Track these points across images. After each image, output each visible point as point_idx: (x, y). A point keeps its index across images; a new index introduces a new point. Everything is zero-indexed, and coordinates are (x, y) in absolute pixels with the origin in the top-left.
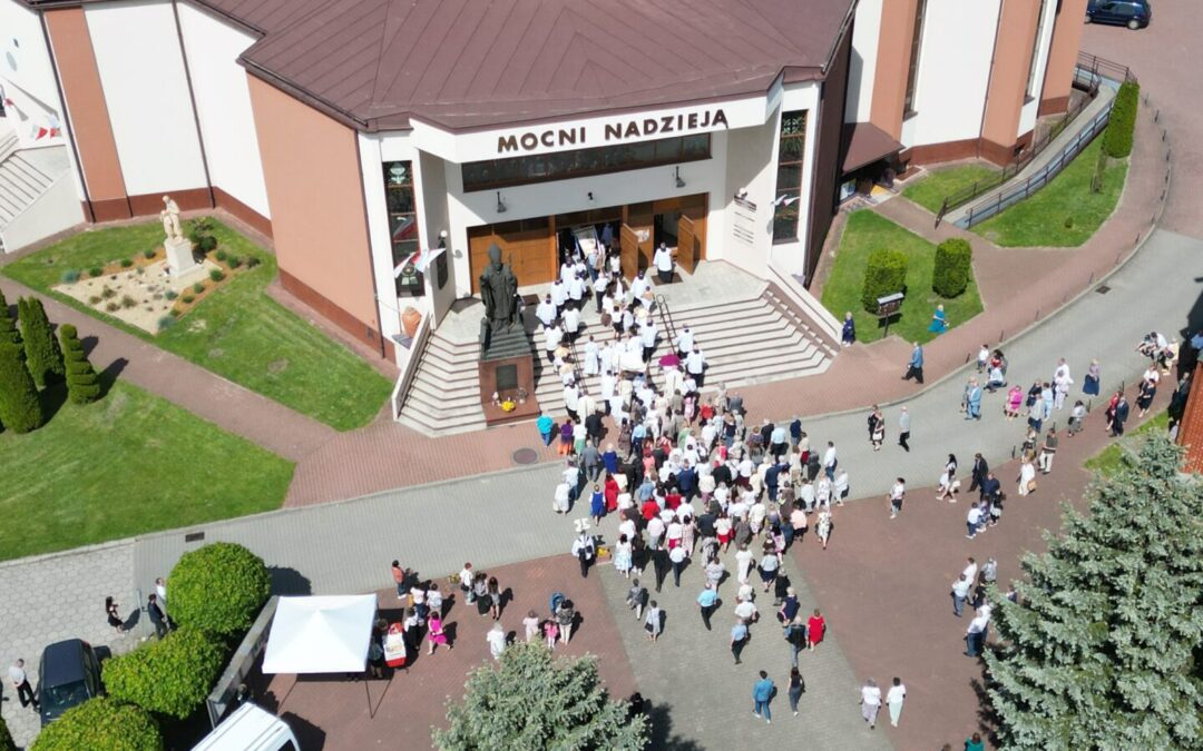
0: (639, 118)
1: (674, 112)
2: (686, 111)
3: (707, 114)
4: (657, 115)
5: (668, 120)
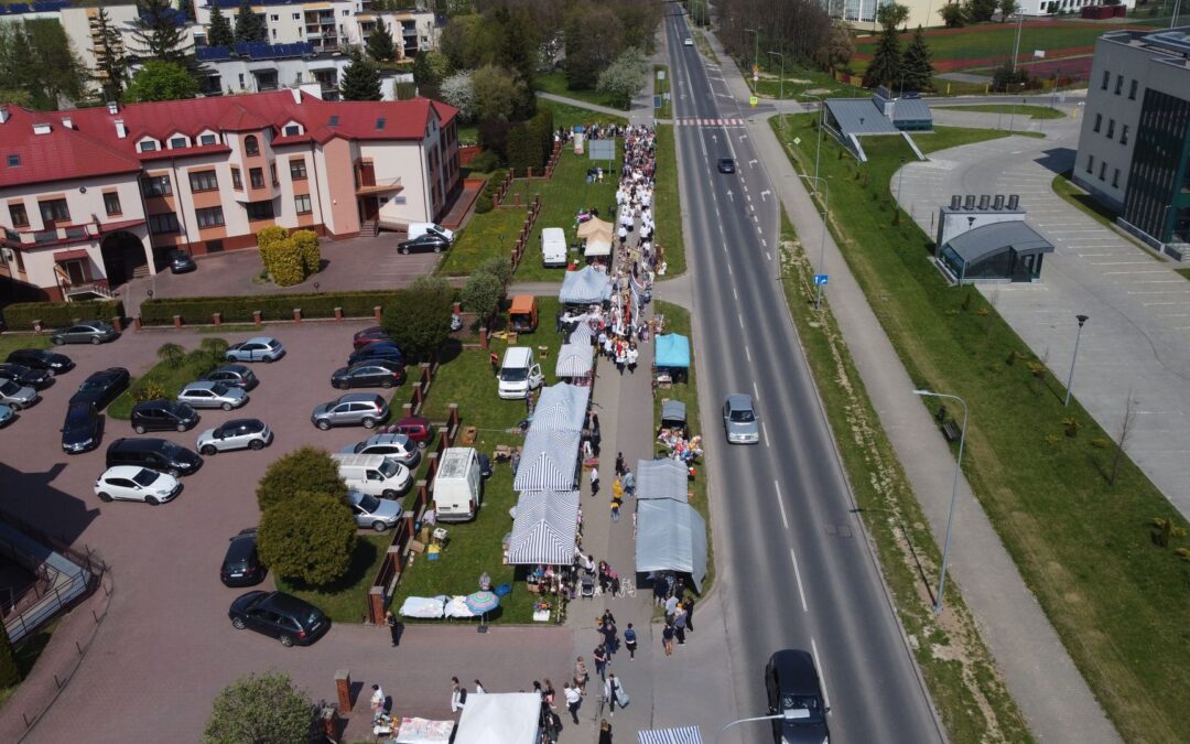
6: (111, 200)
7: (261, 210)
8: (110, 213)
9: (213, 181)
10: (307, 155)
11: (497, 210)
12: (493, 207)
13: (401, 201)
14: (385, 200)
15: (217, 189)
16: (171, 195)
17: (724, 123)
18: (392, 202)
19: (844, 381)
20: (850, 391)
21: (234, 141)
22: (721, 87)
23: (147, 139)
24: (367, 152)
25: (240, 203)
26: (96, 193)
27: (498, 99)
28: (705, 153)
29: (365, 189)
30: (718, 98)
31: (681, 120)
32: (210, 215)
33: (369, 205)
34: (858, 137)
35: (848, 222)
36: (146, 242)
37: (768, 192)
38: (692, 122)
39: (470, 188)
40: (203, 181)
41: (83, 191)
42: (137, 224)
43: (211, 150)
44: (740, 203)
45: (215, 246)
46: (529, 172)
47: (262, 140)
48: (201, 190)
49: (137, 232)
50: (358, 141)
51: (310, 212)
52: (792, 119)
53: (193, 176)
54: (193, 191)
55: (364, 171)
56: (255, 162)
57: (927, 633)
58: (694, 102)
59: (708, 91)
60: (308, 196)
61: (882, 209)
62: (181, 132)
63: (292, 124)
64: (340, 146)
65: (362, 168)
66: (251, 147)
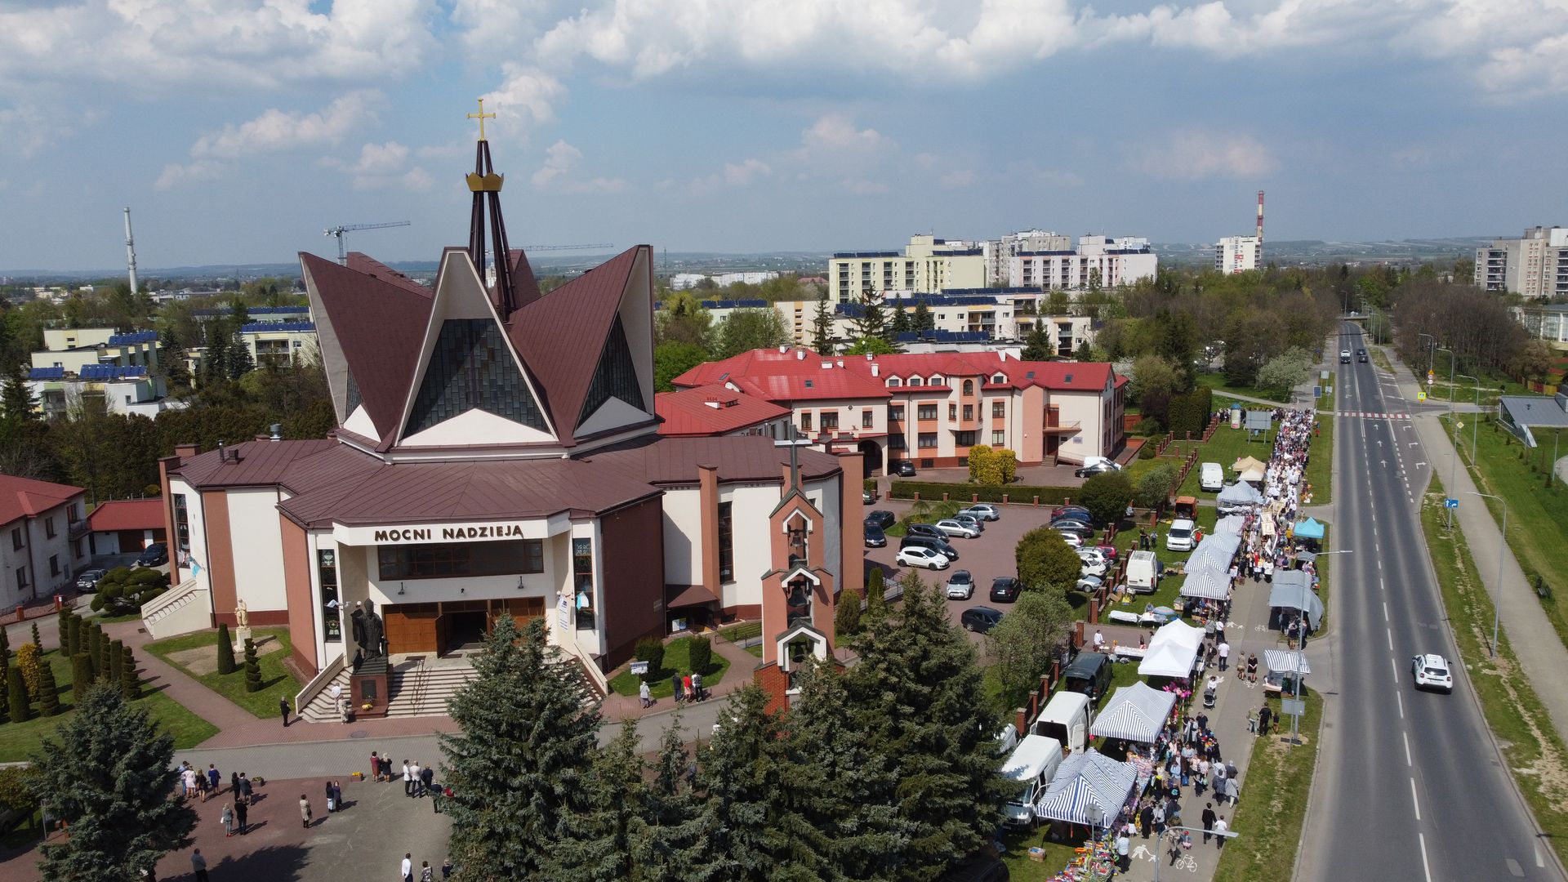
0: (465, 526)
1: (488, 525)
2: (495, 525)
3: (509, 528)
4: (477, 526)
5: (484, 529)
6: (867, 416)
7: (965, 438)
8: (864, 427)
9: (934, 414)
10: (1007, 399)
11: (1156, 458)
12: (1155, 456)
13: (1078, 441)
14: (1065, 439)
15: (936, 419)
16: (903, 420)
17: (1389, 417)
18: (1070, 441)
19: (1460, 565)
20: (1463, 570)
21: (956, 384)
22: (1393, 391)
23: (894, 377)
24: (1055, 400)
25: (951, 431)
26: (859, 409)
27: (1158, 383)
28: (1363, 435)
29: (1048, 429)
30: (1387, 400)
31: (1343, 413)
32: (927, 438)
33: (1052, 441)
34: (1530, 428)
35: (1500, 484)
36: (885, 450)
37: (1424, 464)
38: (1354, 414)
39: (1132, 445)
40: (928, 411)
41: (850, 409)
42: (881, 437)
43: (938, 389)
44: (1393, 467)
45: (927, 463)
46: (1188, 434)
47: (976, 383)
48: (925, 419)
49: (878, 442)
50: (1049, 390)
51: (1002, 445)
52: (1463, 417)
53: (921, 408)
54: (919, 420)
55: (1051, 414)
56: (969, 400)
57: (1480, 665)
58: (1359, 400)
59: (1376, 392)
60: (1003, 431)
61: (1539, 478)
62: (919, 375)
63: (999, 374)
64: (1036, 392)
65: (1049, 412)
66: (967, 389)
